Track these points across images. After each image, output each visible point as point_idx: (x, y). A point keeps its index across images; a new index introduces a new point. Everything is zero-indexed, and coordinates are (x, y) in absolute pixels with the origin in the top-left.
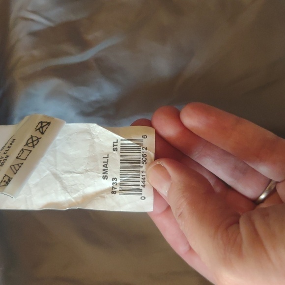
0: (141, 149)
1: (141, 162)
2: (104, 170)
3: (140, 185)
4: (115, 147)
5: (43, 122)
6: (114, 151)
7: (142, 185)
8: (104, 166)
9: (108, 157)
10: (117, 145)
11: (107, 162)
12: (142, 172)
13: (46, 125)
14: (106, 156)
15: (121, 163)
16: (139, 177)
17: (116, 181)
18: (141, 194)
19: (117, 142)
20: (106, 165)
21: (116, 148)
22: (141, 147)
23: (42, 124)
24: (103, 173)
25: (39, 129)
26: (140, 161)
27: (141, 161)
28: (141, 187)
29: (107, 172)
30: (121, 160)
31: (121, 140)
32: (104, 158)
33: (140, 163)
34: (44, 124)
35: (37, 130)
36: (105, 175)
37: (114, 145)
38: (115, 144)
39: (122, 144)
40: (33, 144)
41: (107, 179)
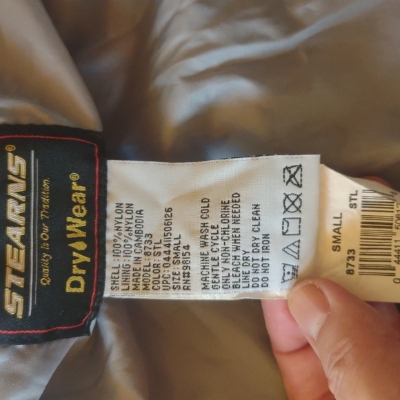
0: (395, 207)
1: (393, 226)
2: (335, 237)
3: (392, 261)
4: (353, 202)
5: (290, 168)
6: (352, 207)
7: (395, 261)
8: (334, 230)
9: (341, 218)
10: (356, 199)
11: (340, 225)
12: (396, 241)
13: (297, 170)
14: (339, 216)
15: (363, 227)
16: (390, 249)
17: (354, 254)
18: (394, 275)
19: (356, 195)
20: (338, 229)
21: (355, 204)
22: (395, 204)
23: (290, 172)
24: (334, 242)
25: (290, 180)
26: (392, 224)
27: (394, 224)
28: (393, 264)
29: (340, 240)
30: (363, 223)
31: (364, 191)
32: (335, 218)
33: (391, 228)
34: (293, 170)
35: (287, 183)
36: (336, 244)
37: (351, 199)
38: (353, 197)
39: (364, 197)
40: (295, 206)
41: (339, 251)
